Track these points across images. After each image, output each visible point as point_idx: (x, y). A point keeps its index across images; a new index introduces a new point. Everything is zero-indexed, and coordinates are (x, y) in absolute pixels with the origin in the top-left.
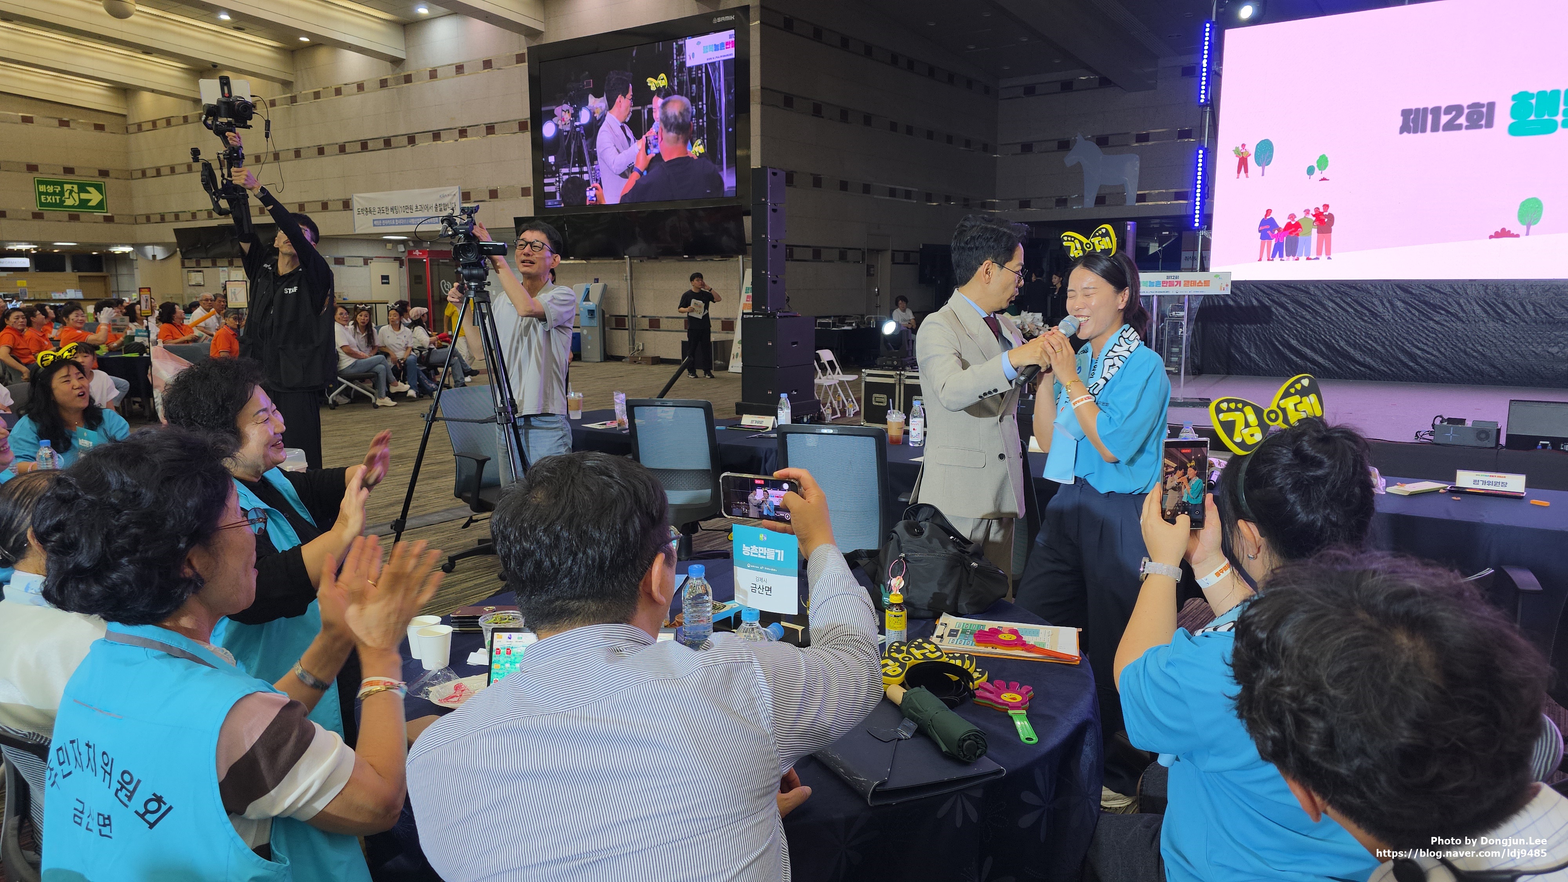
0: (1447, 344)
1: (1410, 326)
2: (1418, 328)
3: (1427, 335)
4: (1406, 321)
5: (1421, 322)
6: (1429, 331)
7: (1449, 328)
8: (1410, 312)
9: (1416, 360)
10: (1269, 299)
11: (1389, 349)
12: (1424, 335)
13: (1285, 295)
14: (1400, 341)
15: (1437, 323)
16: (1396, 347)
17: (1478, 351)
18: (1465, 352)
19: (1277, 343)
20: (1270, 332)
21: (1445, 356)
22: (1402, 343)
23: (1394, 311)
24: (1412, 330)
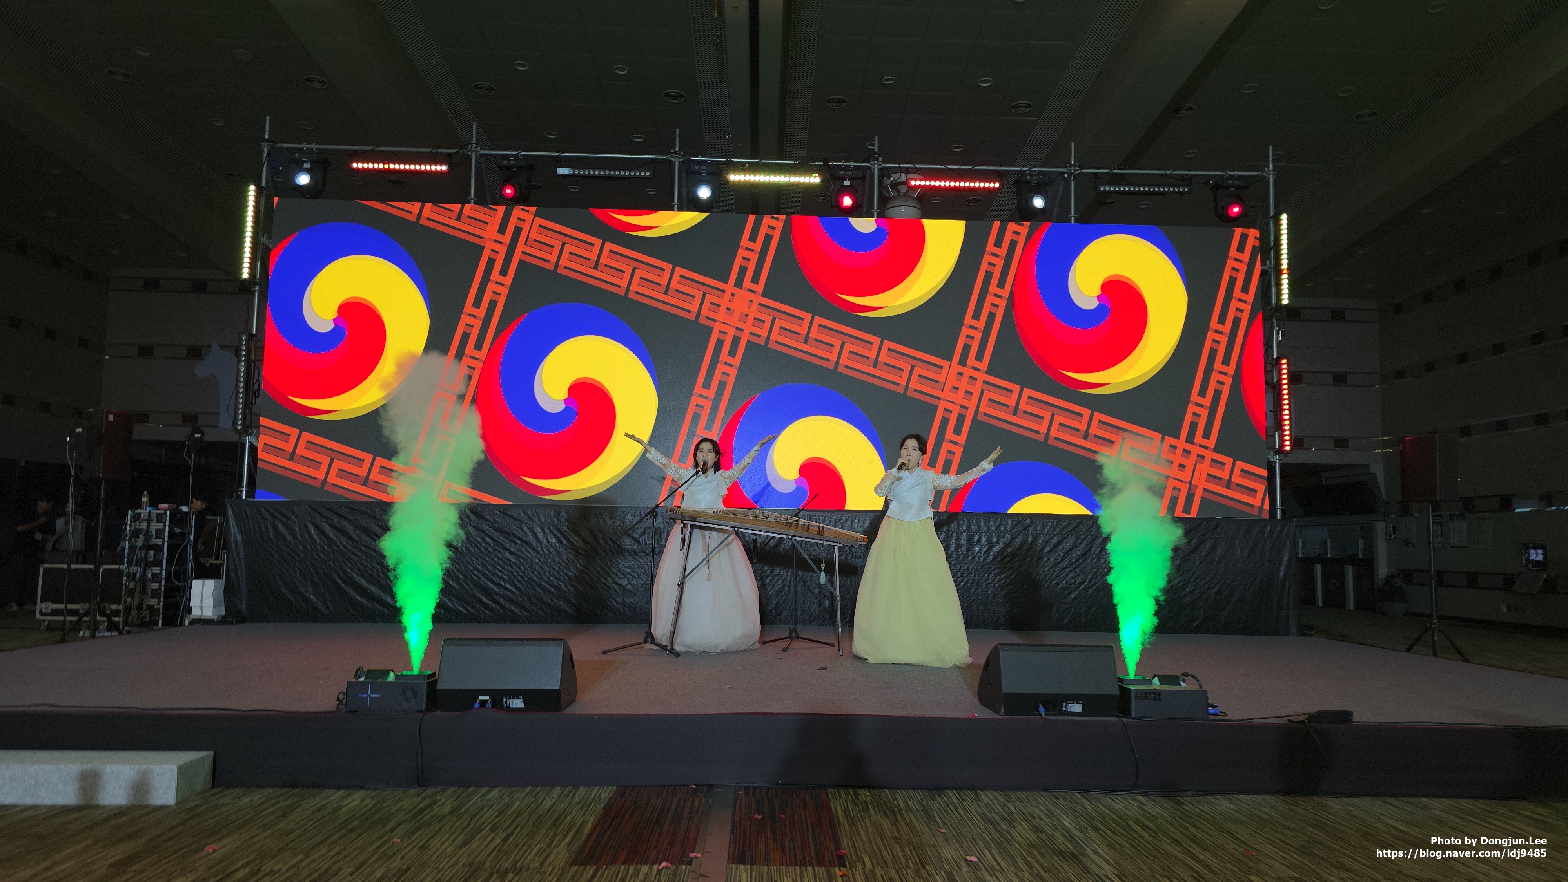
5: (495, 553)
7: (524, 560)
9: (492, 598)
16: (472, 582)
17: (551, 585)
18: (541, 587)
19: (339, 580)
21: (522, 592)
22: (478, 577)
24: (487, 561)
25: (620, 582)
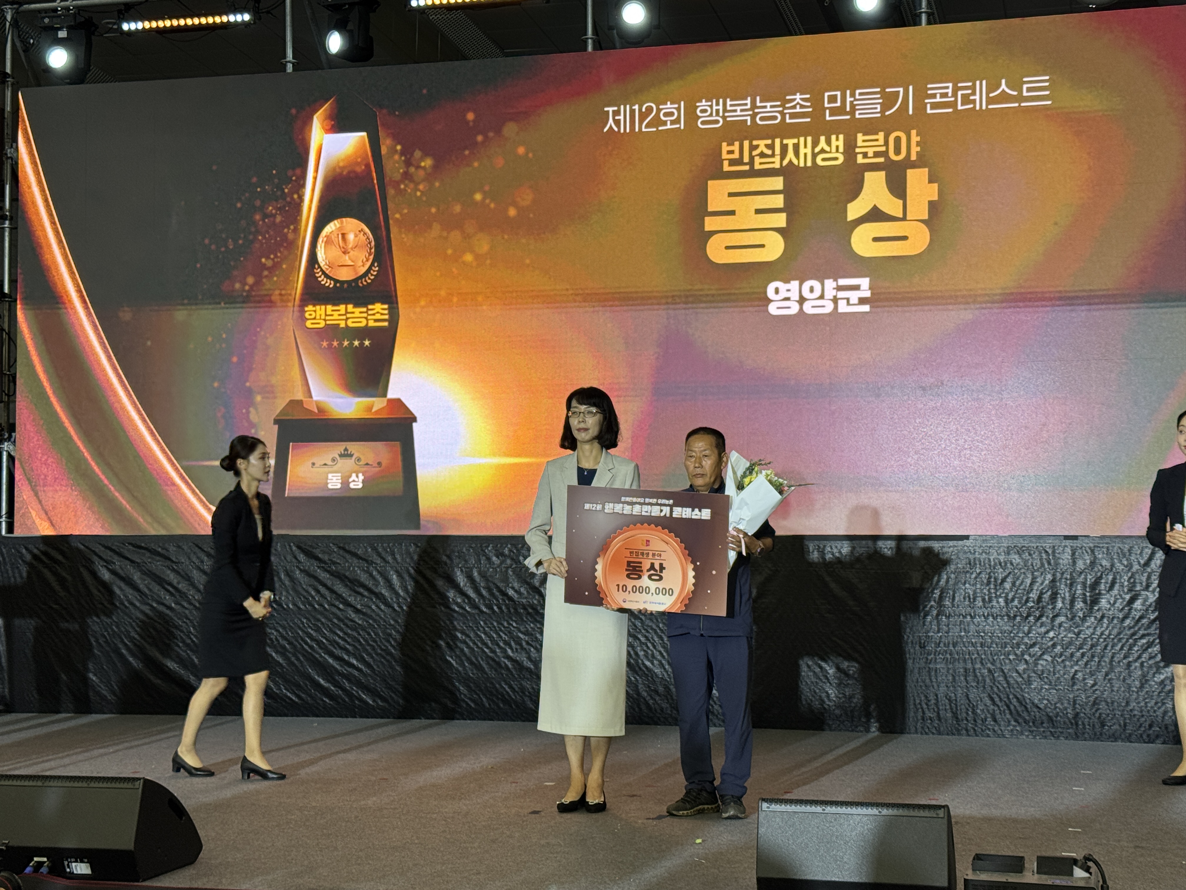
0: (373, 648)
1: (319, 616)
2: (331, 621)
3: (345, 633)
4: (315, 608)
5: (334, 610)
6: (345, 624)
7: (375, 620)
8: (318, 591)
9: (334, 679)
10: (108, 569)
11: (293, 659)
12: (341, 634)
13: (132, 562)
14: (307, 643)
15: (357, 611)
16: (304, 656)
19: (124, 651)
20: (113, 630)
22: (311, 647)
24: (322, 623)
25: (514, 656)
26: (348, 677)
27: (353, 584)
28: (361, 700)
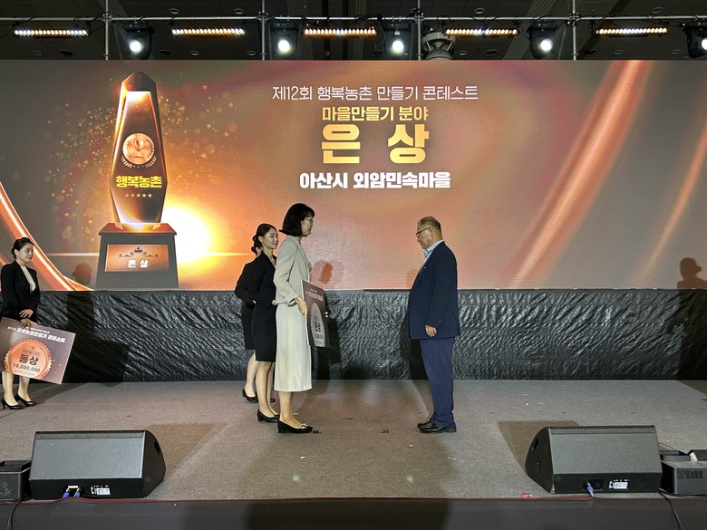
0: (153, 347)
1: (124, 332)
2: (130, 334)
3: (138, 340)
4: (122, 327)
5: (132, 328)
6: (138, 335)
7: (154, 333)
8: (123, 319)
9: (132, 363)
15: (145, 328)
17: (176, 353)
18: (168, 354)
21: (153, 358)
23: (111, 319)
24: (126, 335)
25: (228, 349)
26: (139, 362)
27: (143, 315)
28: (146, 373)
